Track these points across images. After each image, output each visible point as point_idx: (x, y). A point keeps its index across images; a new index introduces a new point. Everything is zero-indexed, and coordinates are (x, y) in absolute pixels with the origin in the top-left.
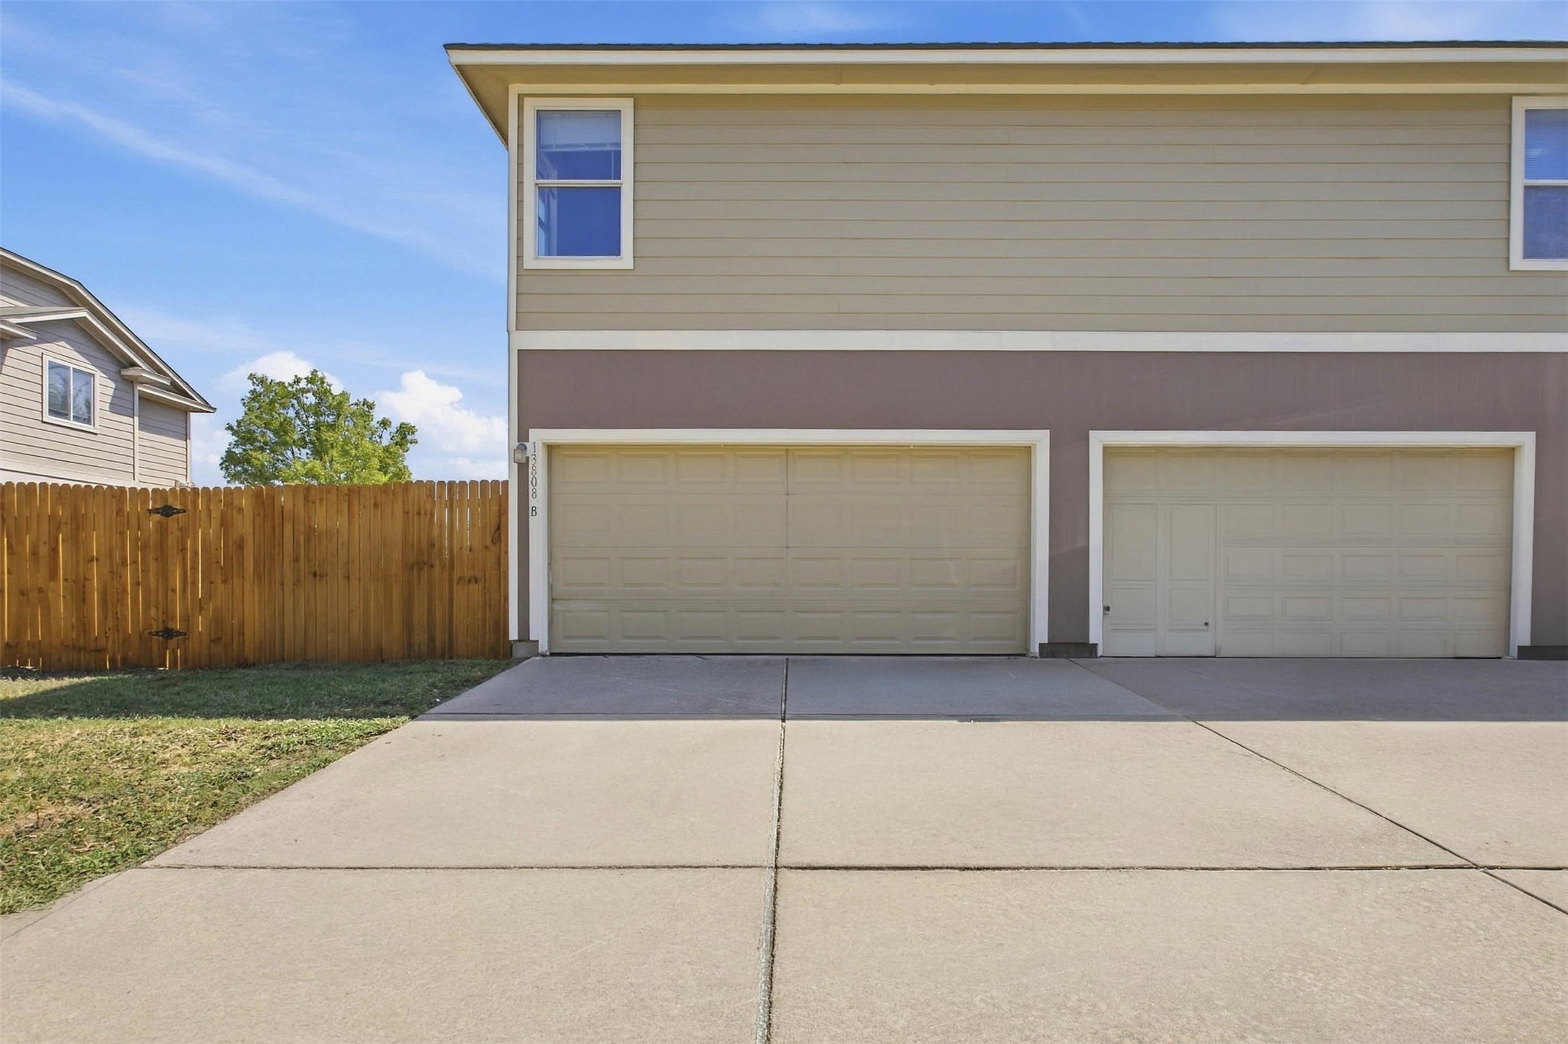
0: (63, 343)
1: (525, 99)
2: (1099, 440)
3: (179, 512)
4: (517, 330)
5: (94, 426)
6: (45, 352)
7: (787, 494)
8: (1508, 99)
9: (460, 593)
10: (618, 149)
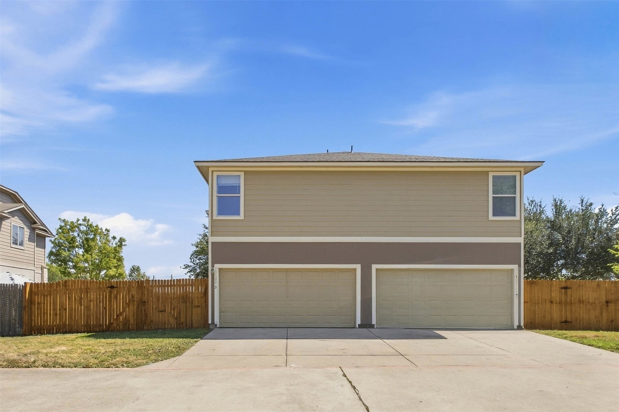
0: (16, 217)
1: (214, 172)
2: (374, 267)
3: (115, 287)
4: (211, 236)
5: (24, 247)
6: (12, 221)
7: (287, 282)
8: (487, 172)
9: (195, 310)
10: (239, 185)
